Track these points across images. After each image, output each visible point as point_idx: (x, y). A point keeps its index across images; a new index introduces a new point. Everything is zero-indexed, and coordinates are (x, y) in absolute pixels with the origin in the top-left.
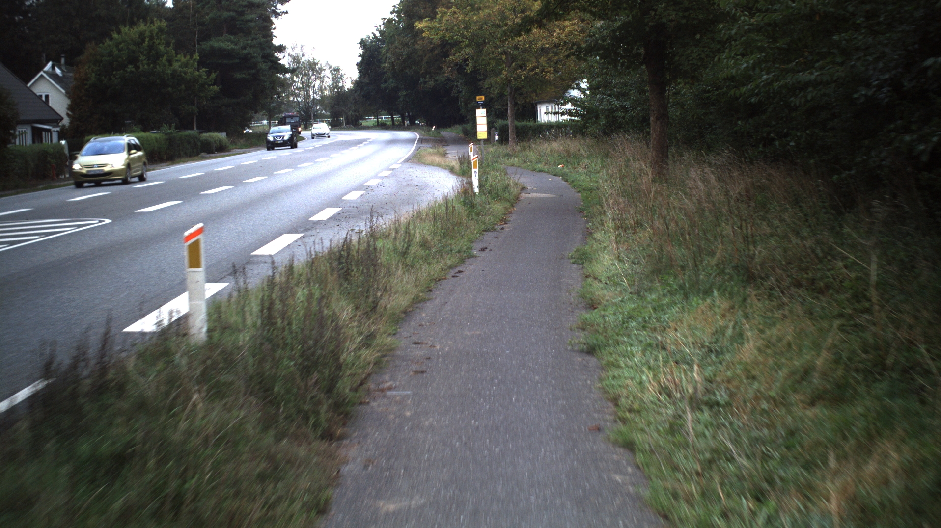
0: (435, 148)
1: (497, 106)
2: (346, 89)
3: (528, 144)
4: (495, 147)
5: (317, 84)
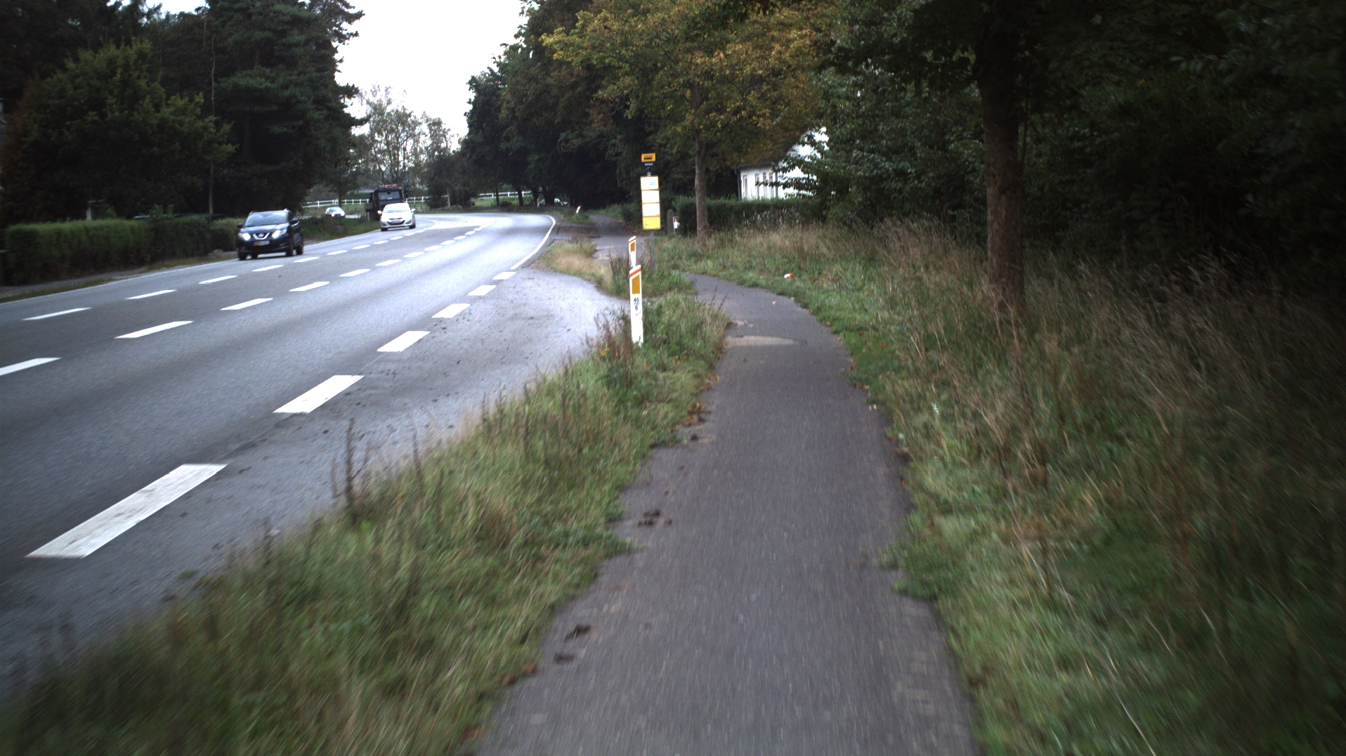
0: (577, 242)
1: (677, 175)
2: (451, 152)
3: (730, 236)
4: (673, 240)
5: (409, 144)
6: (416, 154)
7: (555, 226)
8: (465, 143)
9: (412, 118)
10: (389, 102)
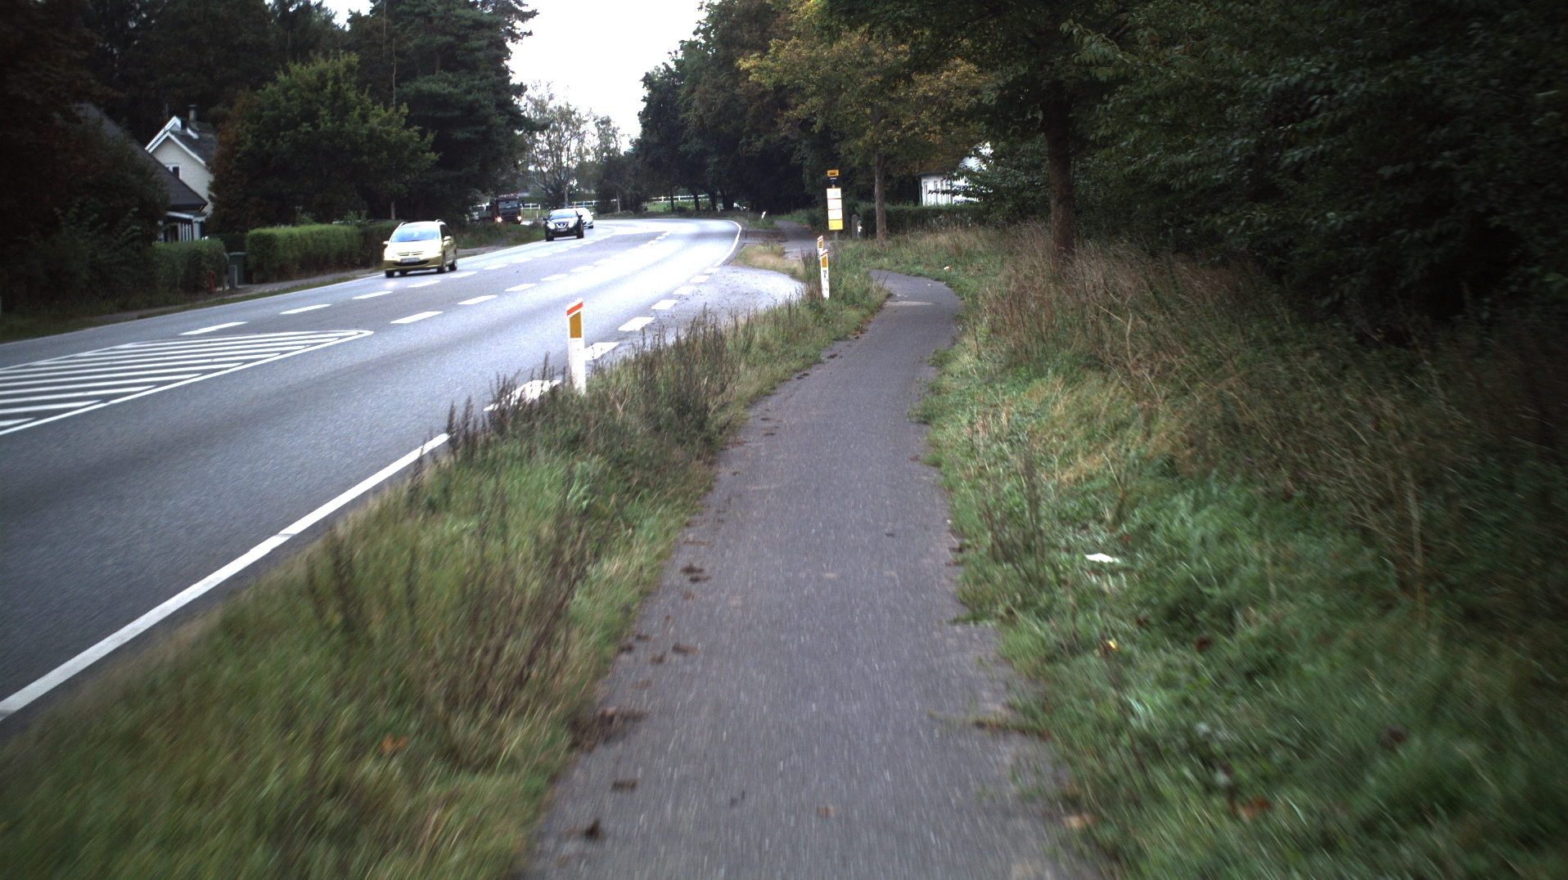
0: (768, 245)
2: (622, 153)
3: (904, 238)
5: (574, 144)
6: (580, 154)
7: (742, 231)
8: (639, 145)
9: (577, 116)
10: (551, 98)
